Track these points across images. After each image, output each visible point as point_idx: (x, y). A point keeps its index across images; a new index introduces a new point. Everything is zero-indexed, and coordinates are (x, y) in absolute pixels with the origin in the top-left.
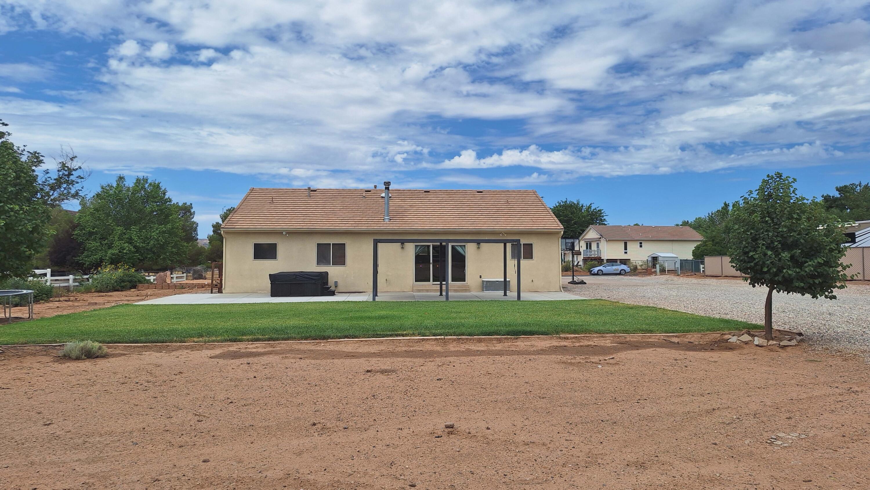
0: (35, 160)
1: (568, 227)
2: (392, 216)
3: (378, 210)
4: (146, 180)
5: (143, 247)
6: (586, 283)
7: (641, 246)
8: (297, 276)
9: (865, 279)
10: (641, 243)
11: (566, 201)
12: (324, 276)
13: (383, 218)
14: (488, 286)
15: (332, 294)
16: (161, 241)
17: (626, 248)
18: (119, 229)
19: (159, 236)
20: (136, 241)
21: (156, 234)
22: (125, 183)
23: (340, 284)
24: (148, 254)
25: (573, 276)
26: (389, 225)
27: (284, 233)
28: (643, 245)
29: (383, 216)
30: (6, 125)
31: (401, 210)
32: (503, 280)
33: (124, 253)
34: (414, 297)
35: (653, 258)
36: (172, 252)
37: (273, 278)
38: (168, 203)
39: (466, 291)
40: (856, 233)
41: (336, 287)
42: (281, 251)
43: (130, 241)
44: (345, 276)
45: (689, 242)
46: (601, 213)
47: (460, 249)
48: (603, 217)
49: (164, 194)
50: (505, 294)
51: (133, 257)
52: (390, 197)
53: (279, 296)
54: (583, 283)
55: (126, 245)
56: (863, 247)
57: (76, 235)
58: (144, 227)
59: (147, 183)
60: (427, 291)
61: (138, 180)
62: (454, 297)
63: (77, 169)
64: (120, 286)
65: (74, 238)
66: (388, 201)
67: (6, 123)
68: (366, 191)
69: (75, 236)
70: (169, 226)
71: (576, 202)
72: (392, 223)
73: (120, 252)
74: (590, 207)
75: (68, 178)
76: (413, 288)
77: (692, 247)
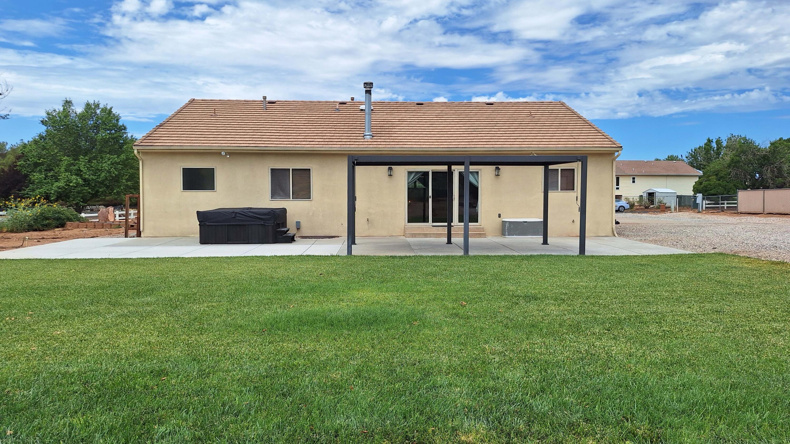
2: (375, 132)
3: (356, 125)
5: (93, 179)
6: (619, 223)
7: (634, 182)
8: (238, 215)
10: (634, 178)
12: (281, 214)
13: (363, 135)
14: (512, 228)
15: (291, 240)
16: (114, 173)
17: (618, 184)
18: (66, 160)
19: (111, 168)
20: (85, 173)
21: (107, 165)
22: (72, 108)
23: (304, 225)
24: (101, 188)
26: (371, 143)
27: (225, 154)
28: (635, 180)
29: (362, 132)
31: (387, 125)
33: (71, 187)
35: (649, 193)
36: (127, 186)
37: (202, 216)
38: (123, 131)
39: (480, 235)
41: (298, 229)
42: (220, 179)
43: (79, 173)
44: (311, 214)
45: (686, 177)
47: (470, 177)
49: (118, 120)
51: (83, 190)
52: (372, 110)
53: (212, 244)
54: (617, 222)
55: (74, 177)
57: (20, 166)
58: (95, 158)
59: (99, 108)
60: (426, 235)
61: (88, 105)
64: (41, 225)
65: (17, 169)
66: (370, 114)
68: (341, 104)
69: (18, 168)
70: (123, 157)
72: (375, 140)
73: (67, 185)
76: (405, 231)
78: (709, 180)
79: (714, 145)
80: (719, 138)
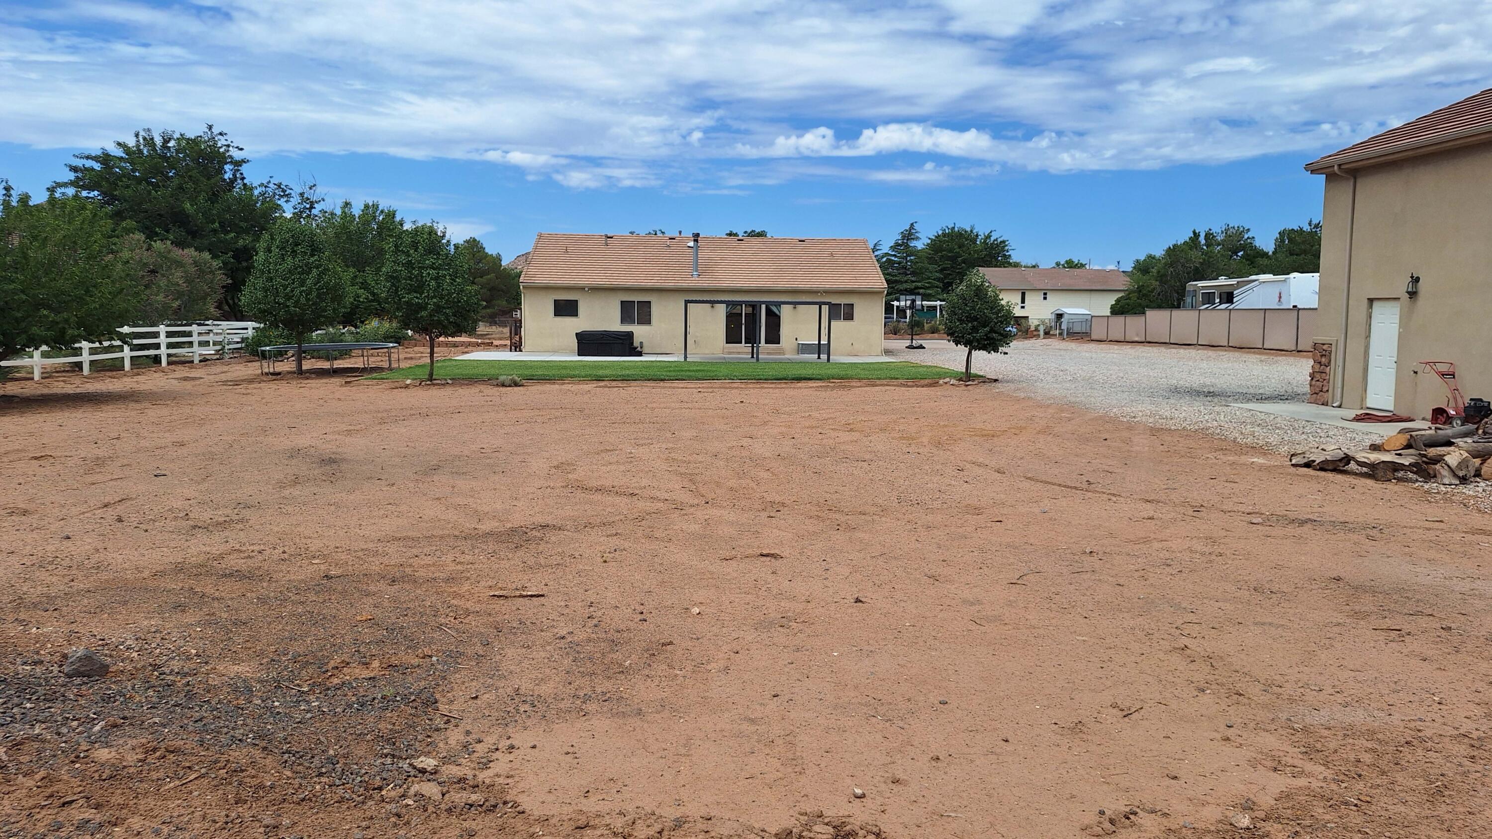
0: (282, 194)
1: (953, 267)
2: (701, 271)
3: (685, 263)
4: (375, 206)
6: (924, 348)
7: (1045, 298)
8: (605, 336)
9: (1230, 345)
10: (1045, 294)
11: (954, 228)
12: (630, 335)
13: (692, 273)
14: (804, 348)
15: (640, 354)
17: (1023, 301)
20: (373, 287)
23: (646, 343)
25: (912, 339)
26: (698, 281)
27: (586, 289)
28: (1048, 296)
29: (691, 271)
30: (242, 149)
31: (711, 264)
32: (817, 343)
33: (360, 301)
34: (724, 358)
35: (1057, 314)
37: (579, 336)
39: (779, 354)
40: (1235, 293)
41: (641, 348)
42: (583, 308)
43: (364, 286)
44: (651, 336)
45: (1116, 291)
46: (1004, 247)
47: (774, 309)
48: (1008, 252)
49: (402, 225)
50: (819, 358)
52: (698, 247)
53: (587, 355)
54: (921, 347)
56: (1265, 309)
60: (739, 353)
61: (366, 207)
62: (763, 359)
63: (320, 201)
66: (697, 250)
67: (240, 147)
68: (670, 239)
71: (968, 229)
72: (701, 279)
74: (989, 236)
75: (310, 212)
76: (723, 350)
77: (1111, 299)
78: (1129, 298)
79: (1202, 240)
80: (1210, 230)
